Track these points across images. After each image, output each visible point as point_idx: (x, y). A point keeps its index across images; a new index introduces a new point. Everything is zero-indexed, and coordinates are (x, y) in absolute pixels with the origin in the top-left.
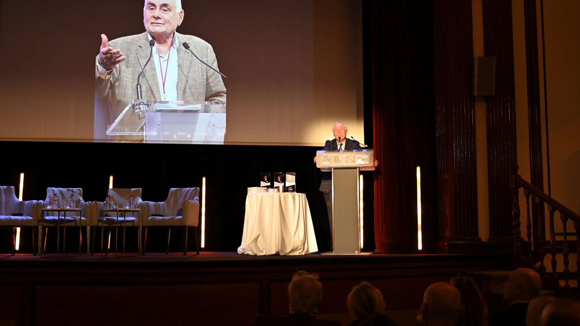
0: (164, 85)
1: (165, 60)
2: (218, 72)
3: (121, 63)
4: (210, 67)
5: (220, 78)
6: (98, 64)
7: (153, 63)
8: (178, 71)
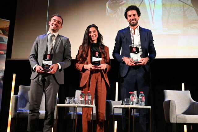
0: (152, 18)
1: (153, 2)
2: (192, 7)
3: (123, 6)
4: (186, 4)
5: (194, 10)
6: (107, 7)
7: (144, 4)
8: (163, 8)
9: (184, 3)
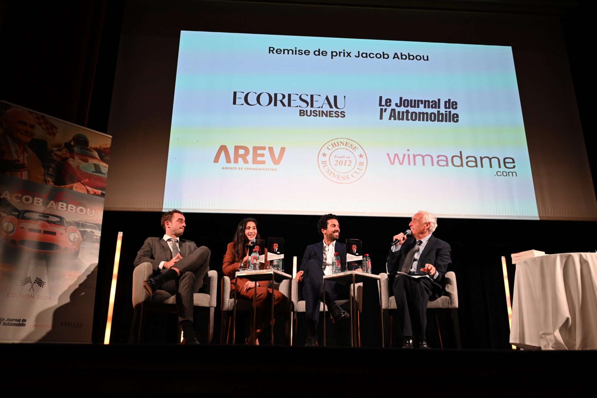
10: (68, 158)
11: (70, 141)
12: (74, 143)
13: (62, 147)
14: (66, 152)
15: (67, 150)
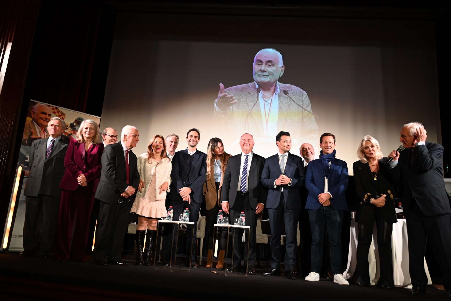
0: (267, 123)
1: (269, 104)
2: (311, 114)
3: (234, 105)
4: (305, 109)
5: (313, 118)
6: (216, 106)
7: (259, 105)
8: (279, 112)
9: (304, 109)
10: (71, 134)
11: (74, 123)
12: (76, 123)
13: (68, 127)
14: (71, 130)
15: (71, 129)
